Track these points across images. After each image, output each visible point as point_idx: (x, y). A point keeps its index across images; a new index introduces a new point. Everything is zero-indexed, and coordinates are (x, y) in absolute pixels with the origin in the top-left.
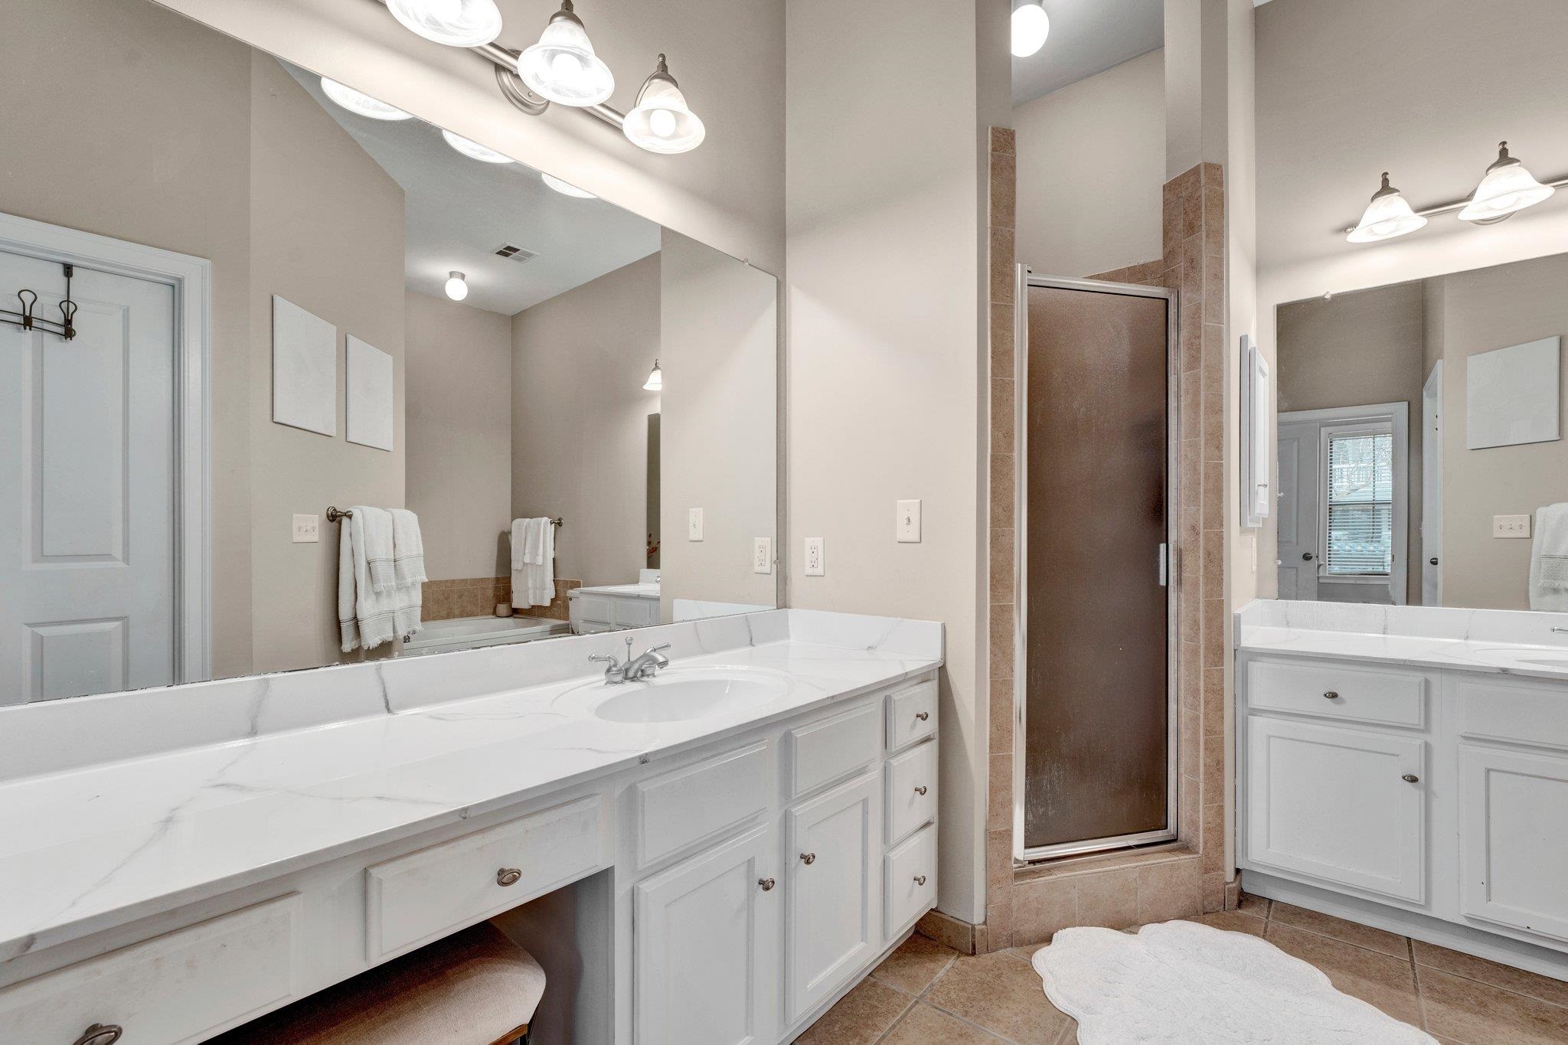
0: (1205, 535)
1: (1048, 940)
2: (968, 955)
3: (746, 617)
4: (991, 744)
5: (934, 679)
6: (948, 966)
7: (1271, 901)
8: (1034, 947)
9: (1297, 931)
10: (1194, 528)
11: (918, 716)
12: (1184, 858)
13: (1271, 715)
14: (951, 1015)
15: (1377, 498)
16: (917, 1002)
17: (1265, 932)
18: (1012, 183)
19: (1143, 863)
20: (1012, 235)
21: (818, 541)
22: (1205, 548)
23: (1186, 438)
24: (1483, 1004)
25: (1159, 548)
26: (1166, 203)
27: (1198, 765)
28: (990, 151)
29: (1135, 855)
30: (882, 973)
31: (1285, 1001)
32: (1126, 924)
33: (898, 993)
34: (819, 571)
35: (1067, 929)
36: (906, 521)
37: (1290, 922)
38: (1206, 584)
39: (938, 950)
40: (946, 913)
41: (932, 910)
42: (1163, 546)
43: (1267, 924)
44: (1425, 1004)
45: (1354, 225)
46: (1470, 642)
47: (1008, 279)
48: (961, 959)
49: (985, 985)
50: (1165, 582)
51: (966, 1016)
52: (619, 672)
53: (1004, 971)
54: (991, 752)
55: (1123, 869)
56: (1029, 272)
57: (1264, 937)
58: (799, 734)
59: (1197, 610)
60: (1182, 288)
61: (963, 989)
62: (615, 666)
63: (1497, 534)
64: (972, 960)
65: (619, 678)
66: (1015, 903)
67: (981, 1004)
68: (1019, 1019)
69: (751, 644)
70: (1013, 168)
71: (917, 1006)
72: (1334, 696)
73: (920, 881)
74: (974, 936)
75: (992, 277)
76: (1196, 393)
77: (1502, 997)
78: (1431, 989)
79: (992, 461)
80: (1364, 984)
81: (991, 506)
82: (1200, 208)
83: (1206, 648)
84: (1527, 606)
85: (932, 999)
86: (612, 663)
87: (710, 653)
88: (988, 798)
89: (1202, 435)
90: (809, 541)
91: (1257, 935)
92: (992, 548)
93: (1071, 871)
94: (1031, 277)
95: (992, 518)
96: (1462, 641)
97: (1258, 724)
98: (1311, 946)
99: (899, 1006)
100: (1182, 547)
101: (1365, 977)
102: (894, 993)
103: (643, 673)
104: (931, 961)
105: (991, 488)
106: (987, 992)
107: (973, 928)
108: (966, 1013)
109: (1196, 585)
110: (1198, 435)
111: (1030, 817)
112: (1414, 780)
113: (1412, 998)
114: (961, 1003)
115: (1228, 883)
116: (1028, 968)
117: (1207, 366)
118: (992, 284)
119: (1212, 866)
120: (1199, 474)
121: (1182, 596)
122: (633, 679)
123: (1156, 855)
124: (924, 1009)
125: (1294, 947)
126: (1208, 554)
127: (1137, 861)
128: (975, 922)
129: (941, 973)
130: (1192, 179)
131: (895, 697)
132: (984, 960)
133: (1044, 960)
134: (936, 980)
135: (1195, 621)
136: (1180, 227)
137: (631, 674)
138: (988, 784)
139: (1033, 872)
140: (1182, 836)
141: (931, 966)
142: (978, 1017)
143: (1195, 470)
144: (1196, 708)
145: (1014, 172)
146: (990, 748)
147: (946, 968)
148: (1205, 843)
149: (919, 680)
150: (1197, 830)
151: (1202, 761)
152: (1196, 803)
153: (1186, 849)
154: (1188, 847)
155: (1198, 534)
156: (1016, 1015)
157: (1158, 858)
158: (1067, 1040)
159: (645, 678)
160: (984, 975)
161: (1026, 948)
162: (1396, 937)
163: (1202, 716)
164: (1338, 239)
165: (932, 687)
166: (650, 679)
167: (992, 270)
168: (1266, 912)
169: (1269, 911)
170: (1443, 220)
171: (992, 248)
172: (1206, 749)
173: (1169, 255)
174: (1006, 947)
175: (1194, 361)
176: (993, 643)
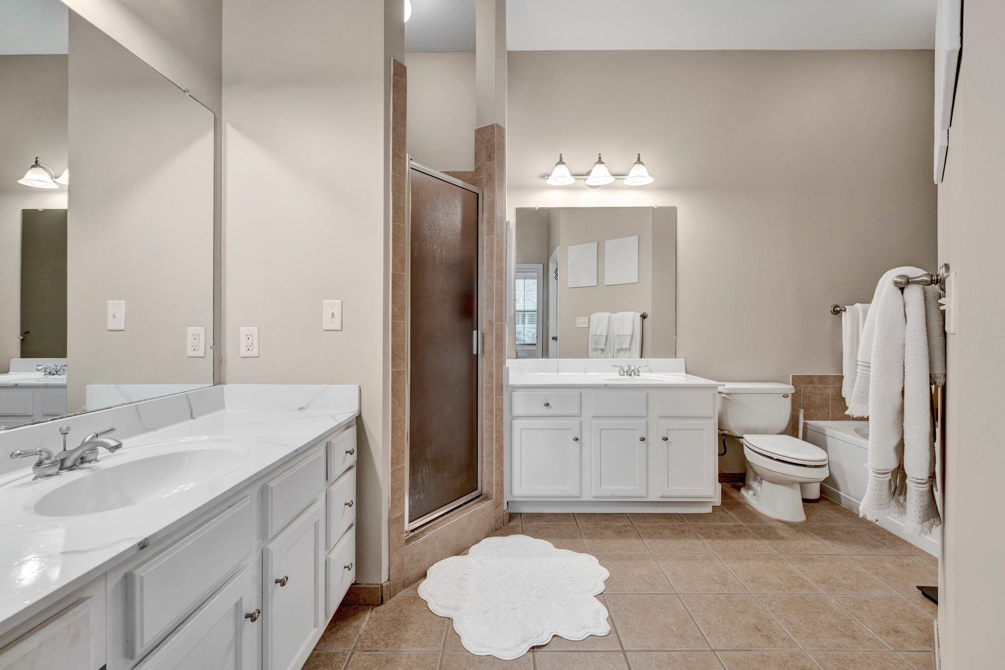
0: (496, 326)
1: (424, 575)
2: (378, 605)
3: (187, 395)
4: (392, 462)
5: (353, 425)
6: (367, 619)
7: (521, 514)
8: (417, 583)
9: (534, 526)
10: (491, 322)
11: (347, 452)
12: (486, 504)
13: (523, 418)
14: (377, 651)
15: (526, 309)
16: (352, 653)
17: (523, 531)
18: (405, 99)
19: (469, 512)
20: (405, 132)
21: (254, 330)
22: (496, 333)
23: (486, 272)
24: (602, 534)
25: (473, 333)
26: (476, 140)
27: (493, 451)
28: (392, 74)
29: (463, 510)
30: (322, 644)
31: (540, 563)
32: (461, 551)
33: (337, 653)
34: (255, 352)
35: (434, 565)
36: (331, 316)
37: (531, 522)
38: (496, 352)
39: (358, 611)
40: (361, 583)
41: (352, 584)
42: (475, 332)
43: (522, 526)
44: (586, 542)
45: (548, 175)
46: (586, 374)
47: (402, 161)
48: (375, 610)
49: (394, 621)
50: (476, 352)
51: (387, 647)
52: (53, 464)
53: (403, 607)
54: (392, 467)
55: (461, 519)
56: (411, 159)
57: (523, 534)
58: (273, 484)
59: (492, 366)
60: (485, 189)
61: (381, 630)
62: (47, 459)
63: (578, 326)
64: (382, 607)
65: (55, 469)
66: (406, 560)
67: (394, 634)
68: (419, 633)
69: (192, 417)
70: (405, 90)
71: (353, 656)
72: (547, 405)
73: (347, 567)
74: (382, 591)
75: (393, 157)
76: (492, 249)
77: (607, 528)
78: (586, 534)
79: (393, 278)
80: (565, 541)
81: (392, 307)
82: (494, 148)
83: (496, 387)
84: (588, 357)
85: (362, 646)
86: (44, 455)
87: (152, 430)
88: (390, 497)
89: (495, 271)
90: (244, 331)
91: (520, 533)
92: (393, 333)
93: (435, 529)
94: (411, 162)
95: (393, 314)
96: (583, 373)
97: (517, 424)
98: (541, 531)
99: (340, 662)
100: (485, 332)
101: (564, 538)
102: (335, 654)
103: (83, 460)
104: (356, 620)
105: (392, 294)
106: (396, 625)
107: (382, 586)
108: (387, 645)
109: (491, 352)
110: (493, 271)
111: (411, 503)
112: (577, 439)
113: (581, 540)
114: (382, 640)
115: (505, 511)
116: (417, 598)
117: (497, 234)
118: (393, 162)
119: (499, 504)
120: (493, 292)
121: (484, 359)
122: (71, 468)
123: (475, 506)
124: (359, 656)
125: (536, 534)
126: (497, 336)
127: (466, 512)
128: (383, 581)
129: (364, 626)
130: (490, 130)
131: (334, 442)
132: (389, 604)
133: (425, 589)
134: (361, 632)
135: (491, 373)
136: (484, 155)
137: (68, 463)
138: (390, 488)
139: (414, 537)
140: (484, 492)
141: (355, 623)
142: (395, 644)
143: (491, 290)
144: (491, 420)
145: (406, 93)
146: (392, 464)
147: (366, 621)
148: (496, 492)
149: (346, 427)
150: (492, 486)
151: (494, 449)
152: (491, 472)
153: (487, 498)
154: (487, 497)
155: (492, 325)
156: (417, 631)
157: (476, 507)
158: (449, 633)
159: (86, 465)
160: (391, 615)
161: (413, 586)
162: (568, 514)
163: (494, 424)
164: (542, 181)
165: (352, 431)
166: (93, 464)
167: (393, 153)
168: (520, 519)
169: (521, 519)
170: (580, 183)
171: (393, 137)
172: (496, 441)
173: (478, 170)
174: (401, 591)
175: (491, 231)
176: (393, 396)
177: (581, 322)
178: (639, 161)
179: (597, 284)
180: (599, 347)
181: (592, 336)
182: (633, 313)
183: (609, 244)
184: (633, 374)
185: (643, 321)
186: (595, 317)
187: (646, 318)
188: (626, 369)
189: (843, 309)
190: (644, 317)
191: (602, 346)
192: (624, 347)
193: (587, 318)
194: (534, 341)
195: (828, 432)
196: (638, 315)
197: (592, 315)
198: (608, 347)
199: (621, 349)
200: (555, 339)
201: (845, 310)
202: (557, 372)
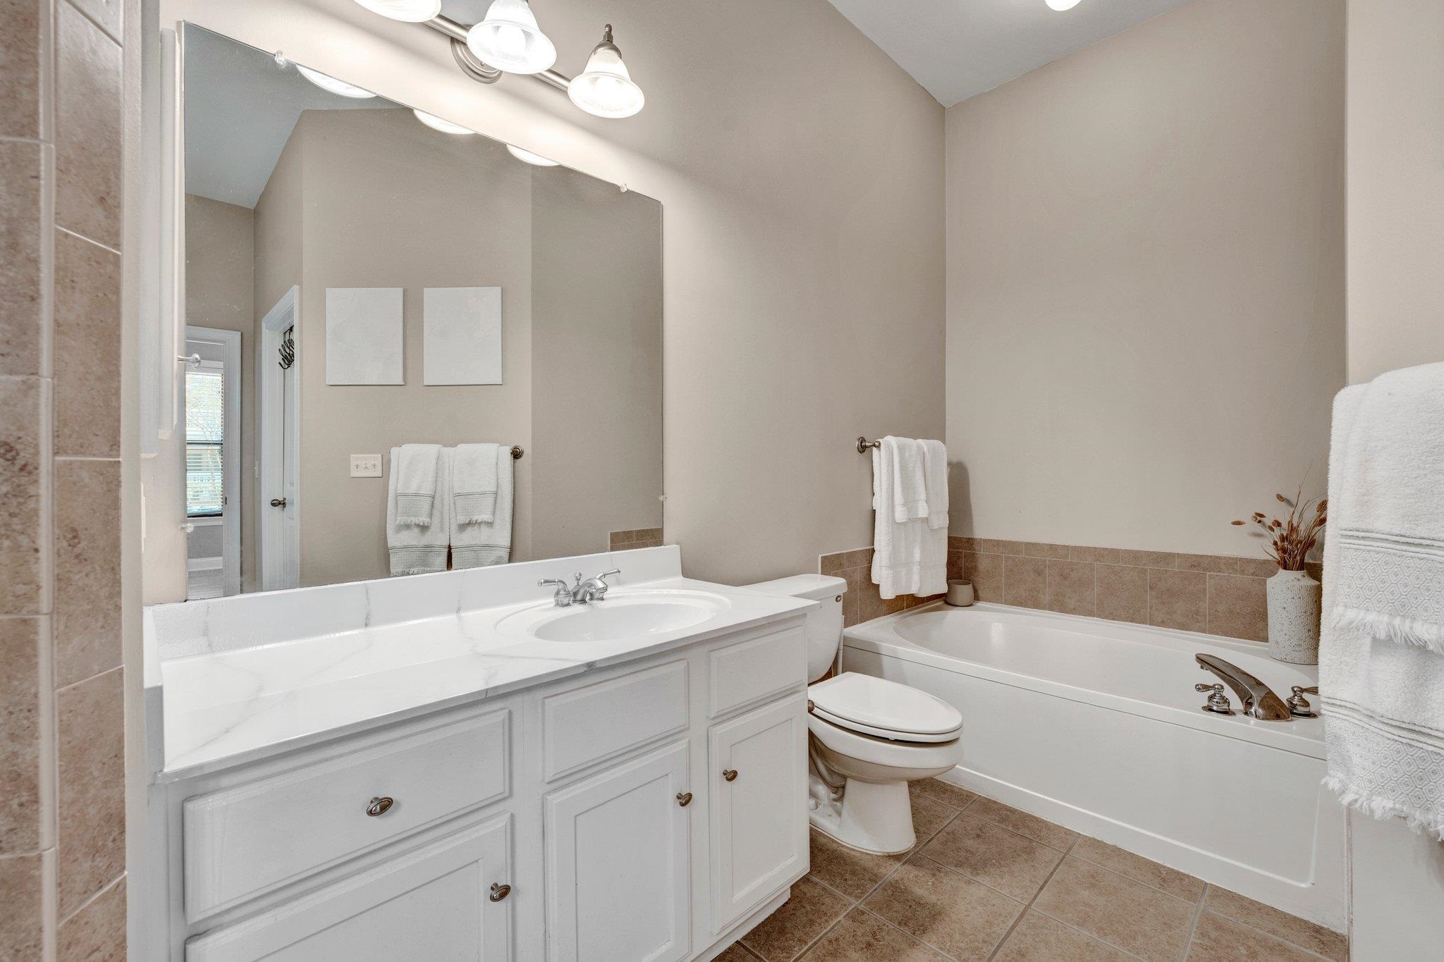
177: (364, 465)
178: (609, 41)
179: (405, 379)
180: (414, 520)
181: (397, 496)
182: (495, 446)
183: (432, 296)
184: (588, 598)
185: (514, 464)
186: (403, 455)
187: (521, 456)
188: (571, 586)
189: (876, 444)
190: (516, 455)
191: (423, 519)
192: (480, 518)
193: (380, 455)
194: (216, 507)
195: (886, 647)
196: (506, 452)
197: (394, 451)
198: (436, 520)
199: (470, 524)
200: (279, 504)
201: (878, 447)
202: (366, 625)
